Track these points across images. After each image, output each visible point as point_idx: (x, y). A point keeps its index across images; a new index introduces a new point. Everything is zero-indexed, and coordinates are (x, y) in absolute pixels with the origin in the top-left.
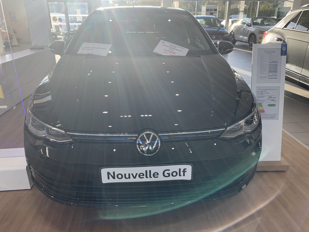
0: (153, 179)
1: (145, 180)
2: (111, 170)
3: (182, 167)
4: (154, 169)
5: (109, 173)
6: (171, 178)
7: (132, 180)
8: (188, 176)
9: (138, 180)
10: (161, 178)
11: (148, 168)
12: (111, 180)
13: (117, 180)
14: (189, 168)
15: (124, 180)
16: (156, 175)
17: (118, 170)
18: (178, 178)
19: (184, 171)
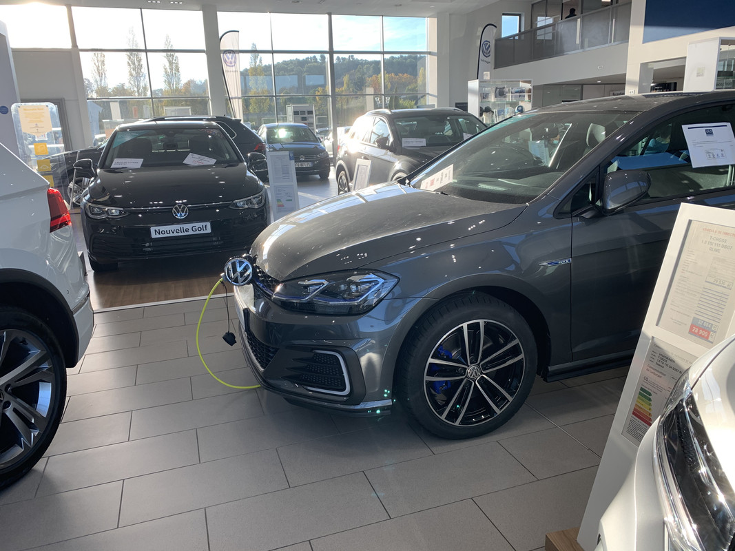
0: (186, 234)
1: (180, 234)
2: (157, 228)
3: (204, 224)
4: (186, 226)
5: (156, 231)
6: (198, 232)
7: (171, 235)
8: (209, 230)
9: (175, 234)
10: (191, 232)
11: (181, 226)
12: (158, 236)
13: (161, 236)
14: (208, 224)
15: (166, 235)
16: (187, 230)
17: (162, 228)
18: (202, 232)
19: (206, 227)
